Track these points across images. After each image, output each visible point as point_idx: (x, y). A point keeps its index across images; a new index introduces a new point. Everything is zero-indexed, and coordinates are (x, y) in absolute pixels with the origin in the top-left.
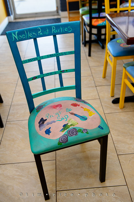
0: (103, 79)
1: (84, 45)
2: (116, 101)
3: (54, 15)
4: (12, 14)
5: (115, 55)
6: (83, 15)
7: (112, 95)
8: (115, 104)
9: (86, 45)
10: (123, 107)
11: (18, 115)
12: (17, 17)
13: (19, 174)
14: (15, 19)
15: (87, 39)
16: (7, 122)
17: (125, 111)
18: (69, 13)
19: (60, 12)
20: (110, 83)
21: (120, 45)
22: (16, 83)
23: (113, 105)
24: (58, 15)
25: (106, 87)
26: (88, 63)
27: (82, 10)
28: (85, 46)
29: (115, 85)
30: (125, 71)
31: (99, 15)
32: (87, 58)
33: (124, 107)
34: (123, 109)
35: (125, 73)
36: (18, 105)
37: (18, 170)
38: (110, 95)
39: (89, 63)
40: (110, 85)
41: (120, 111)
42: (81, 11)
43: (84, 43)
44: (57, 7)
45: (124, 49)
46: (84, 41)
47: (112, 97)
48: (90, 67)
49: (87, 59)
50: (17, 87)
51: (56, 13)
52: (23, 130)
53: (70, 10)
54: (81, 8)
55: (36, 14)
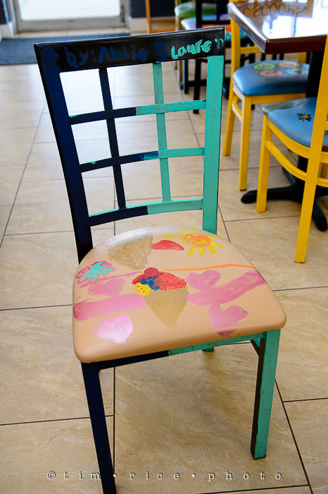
0: (225, 158)
1: (183, 91)
2: (250, 198)
3: (114, 27)
4: (10, 20)
5: (247, 93)
6: (181, 19)
7: (241, 187)
8: (247, 205)
9: (190, 91)
10: (264, 210)
11: (31, 224)
12: (22, 27)
13: (35, 326)
14: (18, 31)
15: (191, 78)
16: (5, 237)
17: (269, 216)
18: (151, 23)
19: (129, 19)
20: (238, 165)
21: (259, 73)
22: (25, 162)
23: (243, 205)
24: (125, 27)
25: (230, 172)
26: (192, 126)
27: (182, 9)
28: (186, 92)
29: (248, 168)
30: (267, 122)
31: (218, 18)
32: (189, 116)
33: (266, 210)
34: (266, 213)
35: (267, 126)
36: (29, 205)
37: (31, 319)
38: (238, 188)
39: (194, 127)
40: (238, 169)
41: (259, 216)
42: (177, 11)
43: (184, 86)
44: (122, 8)
45: (266, 79)
46: (183, 82)
47: (241, 190)
48: (195, 134)
49: (190, 119)
50: (26, 171)
51: (119, 23)
52: (42, 250)
53: (152, 15)
54: (178, 4)
55: (71, 21)
